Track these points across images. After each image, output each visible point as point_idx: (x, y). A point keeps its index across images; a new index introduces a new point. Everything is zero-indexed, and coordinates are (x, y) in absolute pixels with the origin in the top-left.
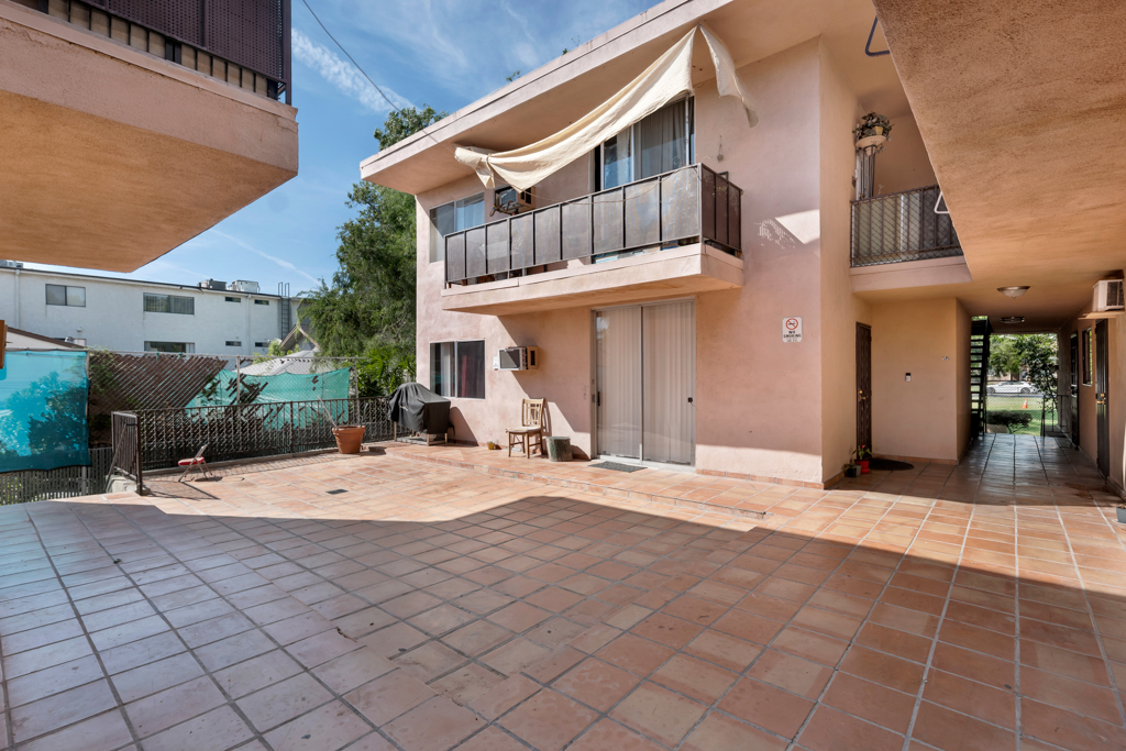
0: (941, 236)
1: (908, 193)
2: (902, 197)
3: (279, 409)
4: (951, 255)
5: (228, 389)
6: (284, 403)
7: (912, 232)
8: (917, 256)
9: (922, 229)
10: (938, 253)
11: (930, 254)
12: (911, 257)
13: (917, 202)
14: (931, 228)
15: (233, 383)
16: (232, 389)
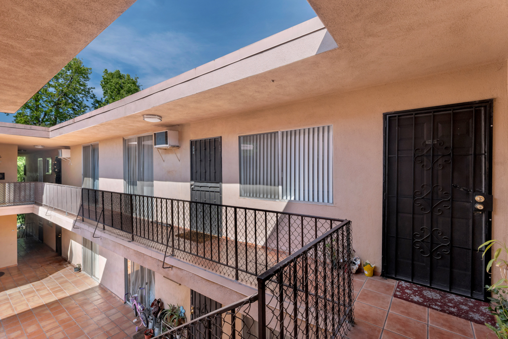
0: (21, 198)
1: (9, 183)
2: (7, 184)
4: (25, 204)
7: (11, 196)
8: (13, 204)
9: (15, 195)
10: (21, 204)
11: (18, 204)
12: (10, 204)
13: (13, 186)
14: (18, 195)
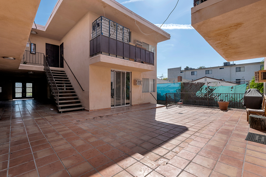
3: (219, 95)
5: (205, 90)
6: (221, 94)
15: (206, 88)
16: (206, 90)
